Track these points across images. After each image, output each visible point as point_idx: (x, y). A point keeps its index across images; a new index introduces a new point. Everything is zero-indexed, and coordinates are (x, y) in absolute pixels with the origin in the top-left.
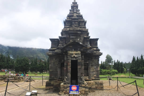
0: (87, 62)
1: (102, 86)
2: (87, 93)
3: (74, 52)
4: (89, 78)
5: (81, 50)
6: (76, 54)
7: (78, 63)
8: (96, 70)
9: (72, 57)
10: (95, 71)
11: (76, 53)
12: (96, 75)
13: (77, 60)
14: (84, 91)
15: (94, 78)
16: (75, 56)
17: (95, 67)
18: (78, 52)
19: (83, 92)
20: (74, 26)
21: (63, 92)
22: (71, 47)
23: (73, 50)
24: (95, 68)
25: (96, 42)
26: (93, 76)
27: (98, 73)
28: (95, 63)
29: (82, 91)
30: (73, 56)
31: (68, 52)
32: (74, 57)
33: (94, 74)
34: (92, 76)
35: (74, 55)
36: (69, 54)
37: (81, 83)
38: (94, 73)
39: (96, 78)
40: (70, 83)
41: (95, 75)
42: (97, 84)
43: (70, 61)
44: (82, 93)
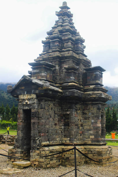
0: (68, 113)
1: (100, 158)
2: (41, 166)
3: (26, 97)
4: (70, 140)
5: (36, 93)
6: (29, 100)
7: (32, 114)
8: (94, 127)
9: (24, 105)
10: (92, 128)
11: (29, 97)
12: (95, 136)
13: (30, 110)
14: (37, 161)
15: (90, 142)
16: (27, 103)
17: (93, 121)
18: (32, 96)
19: (37, 163)
20: (51, 51)
21: (10, 160)
22: (23, 88)
23: (26, 94)
24: (92, 123)
25: (95, 73)
26: (89, 138)
27: (97, 132)
28: (93, 114)
29: (35, 161)
30: (25, 103)
31: (19, 96)
32: (27, 105)
33: (91, 135)
34: (87, 138)
35: (27, 101)
36: (20, 100)
37: (35, 147)
38: (90, 132)
39: (95, 141)
40: (21, 147)
41: (93, 137)
42: (92, 153)
43: (21, 111)
44: (35, 165)
